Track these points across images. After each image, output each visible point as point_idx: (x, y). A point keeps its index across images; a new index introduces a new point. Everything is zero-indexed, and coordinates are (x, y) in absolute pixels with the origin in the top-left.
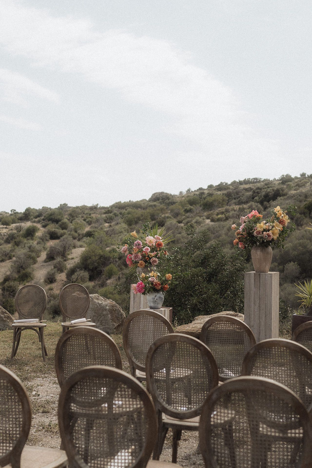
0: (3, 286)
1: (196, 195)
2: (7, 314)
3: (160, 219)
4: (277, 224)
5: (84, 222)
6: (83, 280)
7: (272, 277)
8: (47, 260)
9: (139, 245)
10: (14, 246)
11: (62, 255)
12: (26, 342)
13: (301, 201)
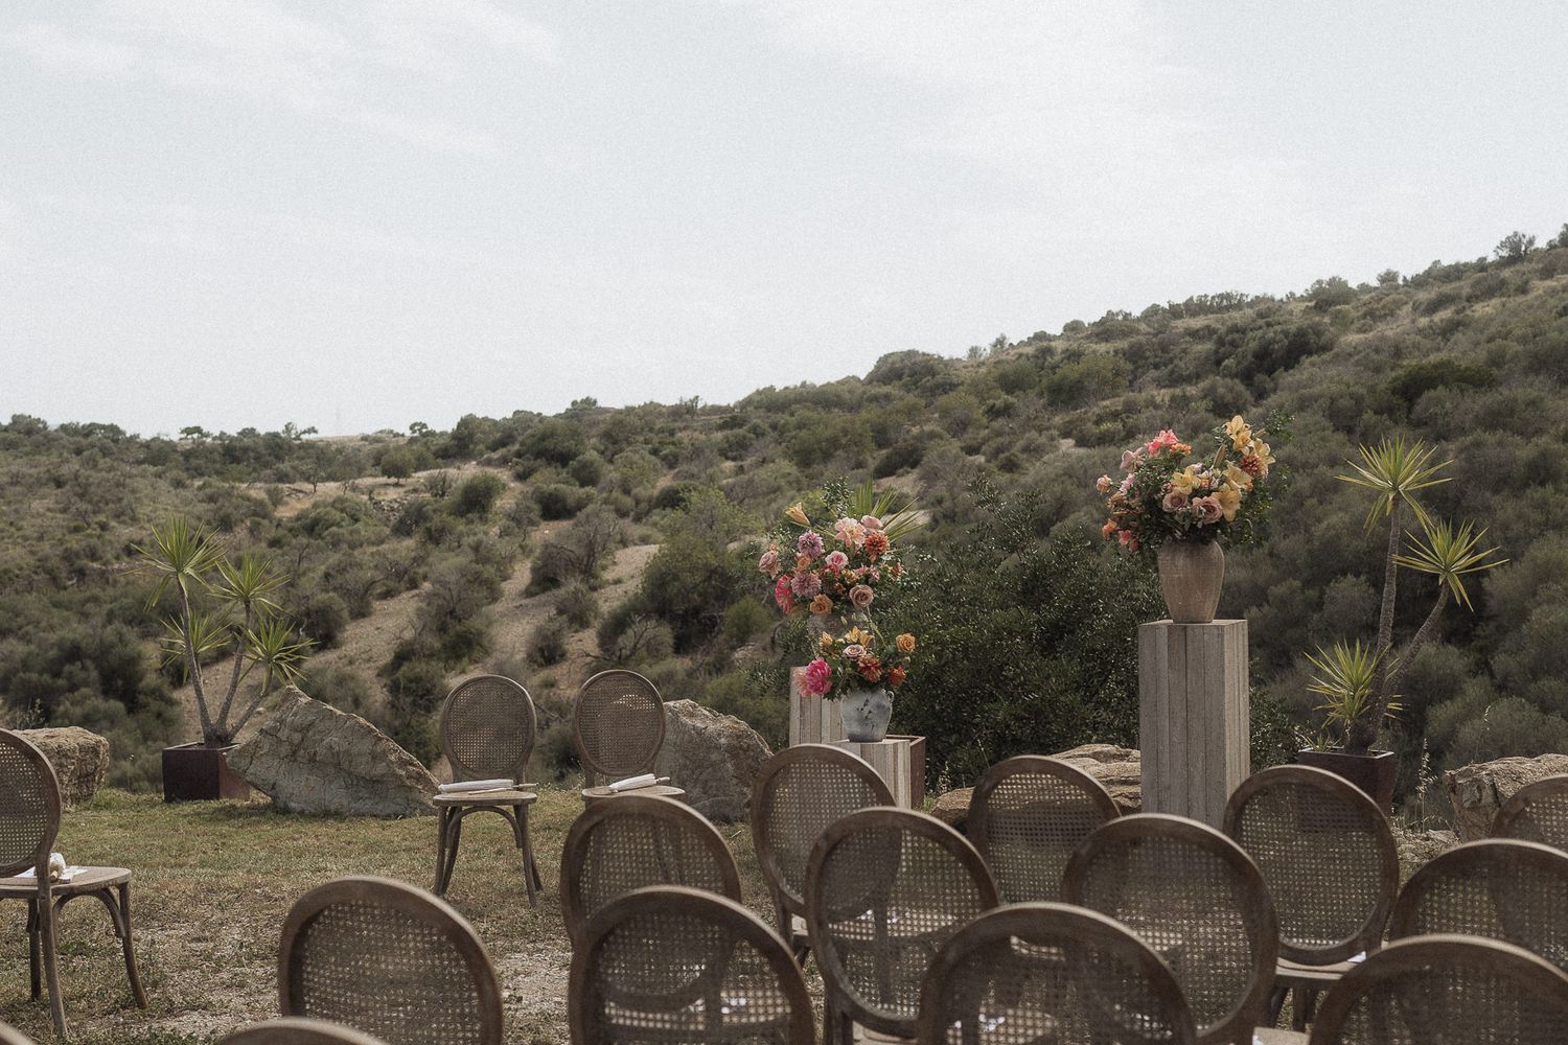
0: (394, 677)
1: (1023, 358)
2: (415, 766)
3: (905, 441)
4: (1235, 473)
5: (653, 458)
6: (654, 652)
7: (1223, 636)
8: (533, 589)
9: (814, 545)
10: (424, 544)
11: (581, 572)
12: (476, 851)
13: (1377, 370)
